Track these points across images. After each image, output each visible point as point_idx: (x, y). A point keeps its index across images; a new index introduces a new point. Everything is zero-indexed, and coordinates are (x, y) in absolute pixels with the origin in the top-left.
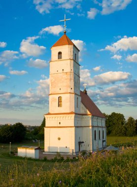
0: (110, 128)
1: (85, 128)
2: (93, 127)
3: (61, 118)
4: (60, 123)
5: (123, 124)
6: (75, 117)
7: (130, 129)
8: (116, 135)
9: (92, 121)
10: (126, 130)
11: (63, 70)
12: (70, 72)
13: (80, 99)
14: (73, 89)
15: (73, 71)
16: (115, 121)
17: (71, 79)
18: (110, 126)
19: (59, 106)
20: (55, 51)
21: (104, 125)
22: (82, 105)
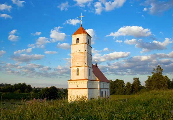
0: (114, 89)
1: (95, 89)
2: (100, 88)
3: (79, 83)
4: (78, 86)
5: (123, 86)
6: (88, 82)
7: (127, 90)
8: (118, 94)
9: (100, 85)
10: (126, 91)
11: (80, 51)
12: (85, 52)
13: (92, 70)
14: (87, 64)
15: (86, 51)
16: (118, 85)
17: (85, 57)
18: (115, 88)
19: (77, 75)
20: (74, 38)
21: (108, 87)
22: (93, 75)
